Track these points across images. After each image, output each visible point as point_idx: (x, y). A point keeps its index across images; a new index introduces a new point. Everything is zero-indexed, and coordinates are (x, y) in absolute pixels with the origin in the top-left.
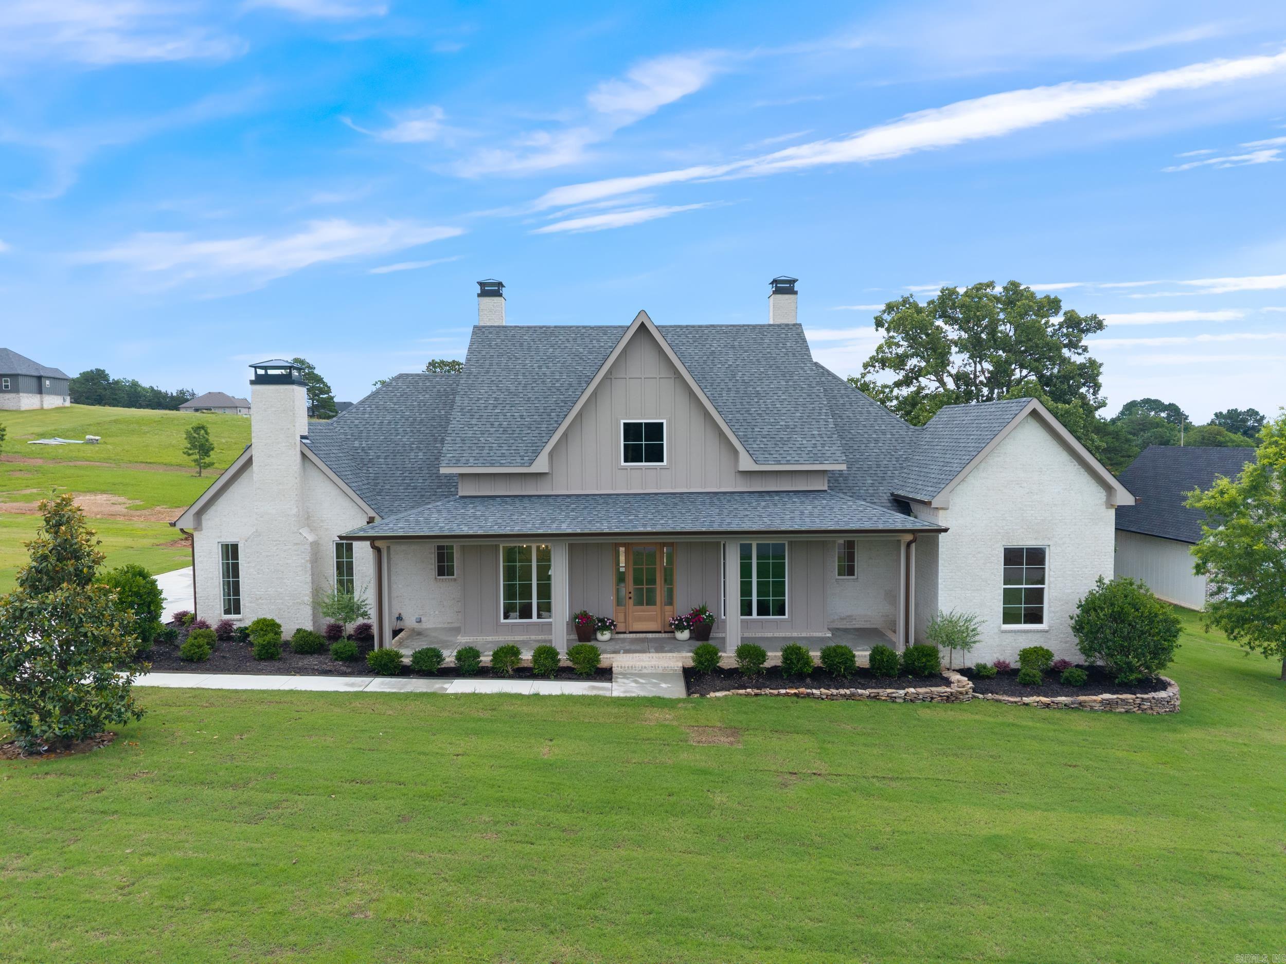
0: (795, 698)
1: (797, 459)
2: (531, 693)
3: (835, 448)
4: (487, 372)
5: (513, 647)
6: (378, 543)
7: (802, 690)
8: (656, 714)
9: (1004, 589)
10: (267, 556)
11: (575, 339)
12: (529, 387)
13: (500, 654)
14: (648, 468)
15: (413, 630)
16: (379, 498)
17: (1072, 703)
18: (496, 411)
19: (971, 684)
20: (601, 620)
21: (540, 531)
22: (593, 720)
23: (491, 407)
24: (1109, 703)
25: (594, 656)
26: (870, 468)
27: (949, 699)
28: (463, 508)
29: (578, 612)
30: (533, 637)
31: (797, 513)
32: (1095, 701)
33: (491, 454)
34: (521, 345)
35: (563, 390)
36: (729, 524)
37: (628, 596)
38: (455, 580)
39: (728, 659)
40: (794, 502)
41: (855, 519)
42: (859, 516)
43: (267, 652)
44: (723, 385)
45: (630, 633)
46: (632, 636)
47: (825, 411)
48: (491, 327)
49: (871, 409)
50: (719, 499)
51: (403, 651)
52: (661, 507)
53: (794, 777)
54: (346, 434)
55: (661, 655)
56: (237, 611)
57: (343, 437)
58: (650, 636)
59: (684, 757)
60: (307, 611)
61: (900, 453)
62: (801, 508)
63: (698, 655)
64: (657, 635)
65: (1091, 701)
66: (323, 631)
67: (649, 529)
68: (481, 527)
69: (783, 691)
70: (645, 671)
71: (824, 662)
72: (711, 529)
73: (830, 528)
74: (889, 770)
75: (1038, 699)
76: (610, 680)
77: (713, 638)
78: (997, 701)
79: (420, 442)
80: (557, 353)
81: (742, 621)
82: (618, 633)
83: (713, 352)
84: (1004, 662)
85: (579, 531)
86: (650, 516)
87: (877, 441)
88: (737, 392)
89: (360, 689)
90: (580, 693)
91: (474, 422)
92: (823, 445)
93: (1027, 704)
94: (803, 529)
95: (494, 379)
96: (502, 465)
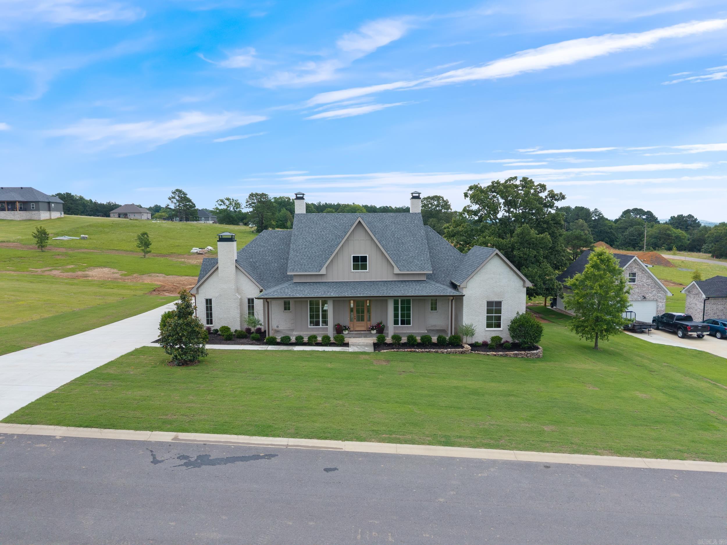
0: (410, 352)
1: (415, 269)
2: (322, 350)
3: (429, 265)
4: (301, 234)
5: (315, 335)
6: (268, 300)
7: (413, 350)
8: (364, 356)
9: (487, 316)
10: (224, 304)
11: (334, 219)
12: (317, 240)
13: (311, 338)
14: (361, 272)
15: (276, 330)
16: (262, 282)
17: (503, 354)
18: (306, 250)
19: (470, 348)
20: (344, 327)
21: (324, 296)
22: (343, 358)
23: (304, 248)
24: (516, 354)
25: (343, 339)
26: (444, 270)
27: (462, 353)
28: (296, 287)
29: (336, 324)
30: (320, 333)
31: (414, 289)
32: (511, 354)
33: (305, 267)
34: (313, 222)
35: (330, 241)
36: (390, 293)
37: (354, 318)
38: (291, 312)
39: (389, 340)
40: (413, 285)
41: (434, 291)
42: (435, 290)
43: (229, 338)
44: (390, 239)
45: (355, 331)
46: (356, 332)
47: (426, 250)
48: (301, 214)
49: (447, 246)
50: (387, 284)
51: (277, 337)
52: (366, 287)
53: (404, 373)
54: (247, 256)
55: (366, 339)
56: (212, 324)
57: (245, 257)
58: (362, 332)
59: (372, 367)
60: (238, 323)
61: (456, 265)
62: (416, 287)
63: (379, 339)
64: (365, 332)
65: (510, 354)
66: (244, 330)
67: (362, 295)
68: (303, 294)
69: (406, 350)
70: (360, 344)
71: (421, 341)
72: (383, 295)
73: (424, 295)
74: (433, 371)
75: (492, 353)
76: (348, 347)
77: (385, 333)
78: (479, 354)
79: (275, 259)
80: (327, 226)
81: (394, 327)
82: (350, 331)
83: (387, 225)
84: (486, 341)
85: (337, 296)
86: (362, 290)
87: (448, 260)
88: (395, 242)
89: (266, 349)
90: (338, 350)
91: (298, 254)
92: (425, 264)
93: (488, 355)
94: (415, 295)
95: (304, 237)
96: (309, 271)
